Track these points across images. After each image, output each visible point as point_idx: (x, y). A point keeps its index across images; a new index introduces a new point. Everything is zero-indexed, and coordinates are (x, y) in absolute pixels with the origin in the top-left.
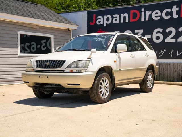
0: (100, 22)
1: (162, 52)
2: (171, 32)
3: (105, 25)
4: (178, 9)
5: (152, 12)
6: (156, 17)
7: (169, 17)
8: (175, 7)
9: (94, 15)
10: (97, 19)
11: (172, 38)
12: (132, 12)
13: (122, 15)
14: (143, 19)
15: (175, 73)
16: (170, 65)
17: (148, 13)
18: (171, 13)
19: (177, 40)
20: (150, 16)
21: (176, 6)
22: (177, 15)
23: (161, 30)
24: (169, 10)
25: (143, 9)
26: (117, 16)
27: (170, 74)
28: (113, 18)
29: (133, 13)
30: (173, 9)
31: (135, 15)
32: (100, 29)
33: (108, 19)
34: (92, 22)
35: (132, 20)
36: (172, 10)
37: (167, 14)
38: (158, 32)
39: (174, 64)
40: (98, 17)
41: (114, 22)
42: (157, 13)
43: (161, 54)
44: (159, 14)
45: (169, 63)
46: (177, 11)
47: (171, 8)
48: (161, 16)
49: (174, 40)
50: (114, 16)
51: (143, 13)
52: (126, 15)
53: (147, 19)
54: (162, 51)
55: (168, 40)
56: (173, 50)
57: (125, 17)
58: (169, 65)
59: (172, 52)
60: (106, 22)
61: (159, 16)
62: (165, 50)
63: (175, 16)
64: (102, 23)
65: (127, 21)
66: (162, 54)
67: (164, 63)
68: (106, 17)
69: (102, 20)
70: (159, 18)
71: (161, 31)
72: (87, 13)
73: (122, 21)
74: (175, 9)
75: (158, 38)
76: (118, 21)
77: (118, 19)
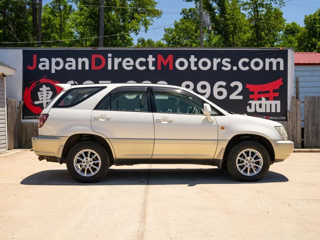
0: (44, 66)
3: (53, 71)
4: (154, 59)
5: (122, 60)
6: (128, 66)
7: (144, 68)
8: (151, 56)
9: (35, 57)
10: (39, 62)
12: (94, 56)
13: (80, 60)
14: (110, 68)
17: (117, 61)
18: (146, 64)
20: (120, 64)
21: (152, 56)
22: (153, 66)
24: (144, 60)
25: (110, 55)
26: (72, 59)
28: (65, 62)
29: (96, 58)
31: (98, 62)
32: (45, 77)
33: (58, 64)
34: (31, 66)
35: (94, 68)
36: (147, 59)
37: (141, 64)
40: (41, 60)
41: (67, 68)
42: (128, 62)
44: (132, 63)
46: (153, 62)
47: (147, 57)
48: (134, 66)
50: (68, 60)
51: (110, 60)
52: (86, 60)
53: (116, 68)
57: (83, 63)
60: (54, 68)
61: (132, 66)
63: (152, 68)
64: (47, 68)
65: (87, 68)
68: (54, 60)
69: (47, 64)
70: (131, 68)
72: (22, 52)
73: (80, 68)
74: (151, 59)
76: (74, 68)
77: (74, 64)
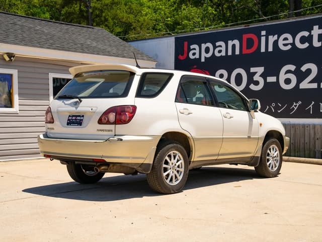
0: (194, 54)
1: (296, 106)
2: (309, 71)
3: (203, 60)
4: (320, 31)
5: (278, 38)
6: (285, 45)
7: (306, 45)
8: (316, 27)
9: (186, 44)
10: (190, 50)
11: (311, 82)
12: (245, 37)
13: (230, 43)
14: (263, 50)
15: (317, 141)
16: (308, 128)
17: (272, 39)
18: (309, 39)
19: (319, 85)
20: (276, 43)
21: (318, 26)
22: (319, 41)
23: (292, 68)
24: (306, 34)
25: (263, 33)
26: (222, 43)
27: (308, 144)
28: (215, 47)
29: (247, 39)
30: (312, 31)
31: (250, 43)
32: (195, 66)
33: (207, 50)
34: (182, 55)
35: (245, 51)
36: (310, 33)
37: (303, 41)
38: (288, 72)
39: (314, 126)
40: (192, 47)
41: (217, 54)
42: (286, 39)
43: (293, 109)
44: (290, 40)
45: (307, 124)
46: (319, 35)
47: (310, 29)
48: (293, 44)
49: (315, 86)
50: (218, 44)
51: (263, 39)
52: (236, 42)
53: (270, 49)
54: (295, 104)
55: (305, 85)
56: (313, 103)
57: (234, 46)
58: (306, 128)
59: (311, 106)
60: (204, 55)
61: (290, 44)
62: (300, 103)
63: (316, 44)
64: (197, 56)
65: (237, 52)
66: (296, 108)
67: (299, 125)
68: (204, 46)
69: (197, 51)
70: (289, 47)
71: (293, 70)
72: (174, 40)
73: (230, 53)
74: (316, 31)
75: (288, 81)
76: (223, 54)
77: (223, 49)
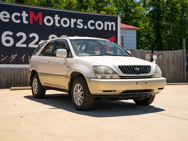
1: (13, 57)
2: (21, 37)
4: (27, 15)
7: (19, 21)
8: (24, 12)
11: (23, 43)
18: (21, 18)
19: (28, 46)
22: (26, 20)
23: (11, 33)
24: (19, 15)
27: (23, 80)
36: (21, 14)
37: (17, 18)
38: (8, 35)
39: (26, 69)
43: (12, 59)
44: (8, 16)
45: (22, 68)
46: (26, 17)
47: (21, 13)
48: (10, 19)
49: (25, 46)
54: (13, 56)
55: (19, 45)
56: (24, 55)
58: (21, 70)
59: (23, 57)
61: (9, 18)
62: (16, 55)
66: (14, 58)
67: (16, 68)
71: (11, 35)
75: (8, 41)
